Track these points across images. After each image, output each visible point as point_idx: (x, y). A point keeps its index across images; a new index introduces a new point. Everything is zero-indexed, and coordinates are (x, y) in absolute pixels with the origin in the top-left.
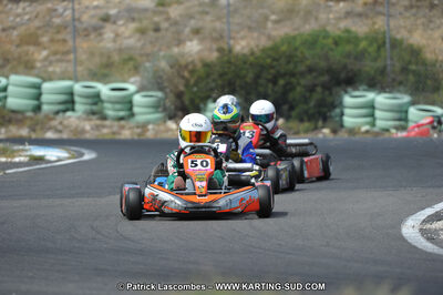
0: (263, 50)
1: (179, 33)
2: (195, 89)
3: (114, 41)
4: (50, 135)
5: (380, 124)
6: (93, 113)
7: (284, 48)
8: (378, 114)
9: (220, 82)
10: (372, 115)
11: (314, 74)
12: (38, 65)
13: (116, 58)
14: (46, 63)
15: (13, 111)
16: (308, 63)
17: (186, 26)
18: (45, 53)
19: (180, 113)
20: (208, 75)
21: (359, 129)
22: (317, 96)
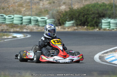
0: (81, 8)
1: (59, 4)
2: (63, 18)
3: (43, 6)
4: (25, 30)
5: (112, 27)
6: (36, 25)
7: (86, 8)
8: (111, 25)
9: (69, 16)
10: (110, 25)
11: (94, 14)
12: (23, 12)
13: (43, 10)
14: (25, 12)
15: (16, 24)
16: (93, 11)
17: (61, 2)
18: (24, 9)
19: (59, 25)
20: (66, 15)
21: (106, 29)
22: (95, 20)
